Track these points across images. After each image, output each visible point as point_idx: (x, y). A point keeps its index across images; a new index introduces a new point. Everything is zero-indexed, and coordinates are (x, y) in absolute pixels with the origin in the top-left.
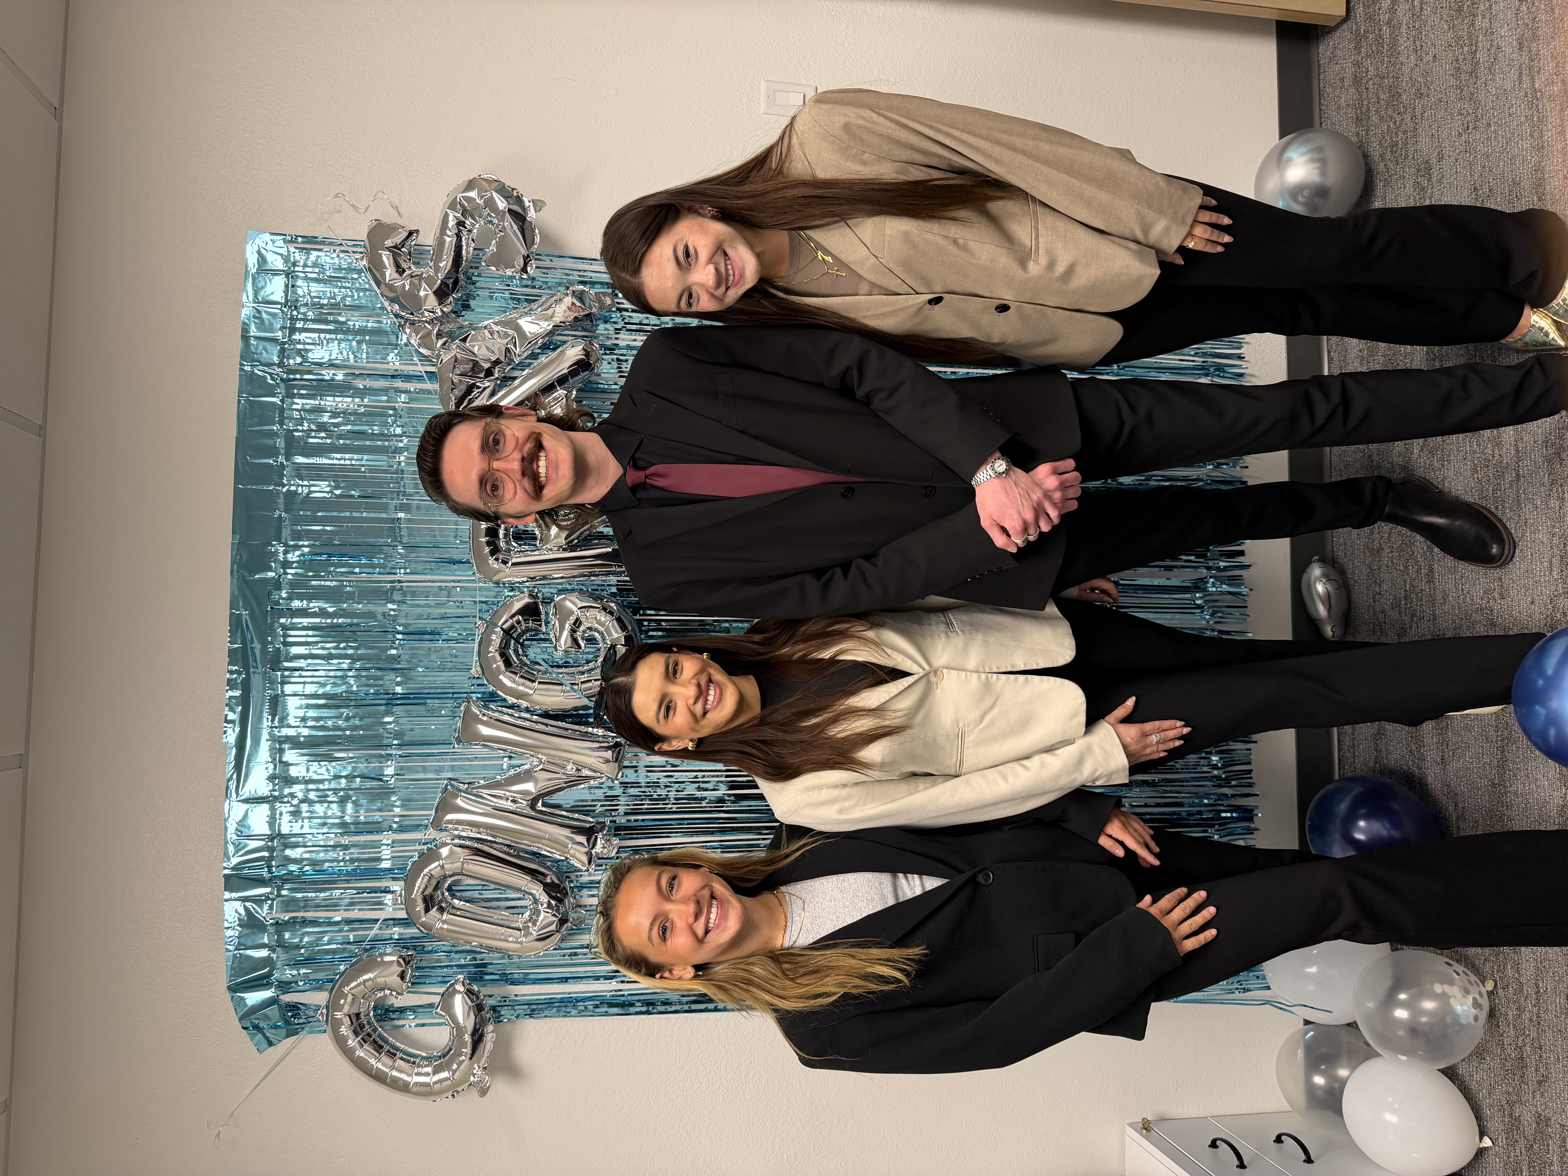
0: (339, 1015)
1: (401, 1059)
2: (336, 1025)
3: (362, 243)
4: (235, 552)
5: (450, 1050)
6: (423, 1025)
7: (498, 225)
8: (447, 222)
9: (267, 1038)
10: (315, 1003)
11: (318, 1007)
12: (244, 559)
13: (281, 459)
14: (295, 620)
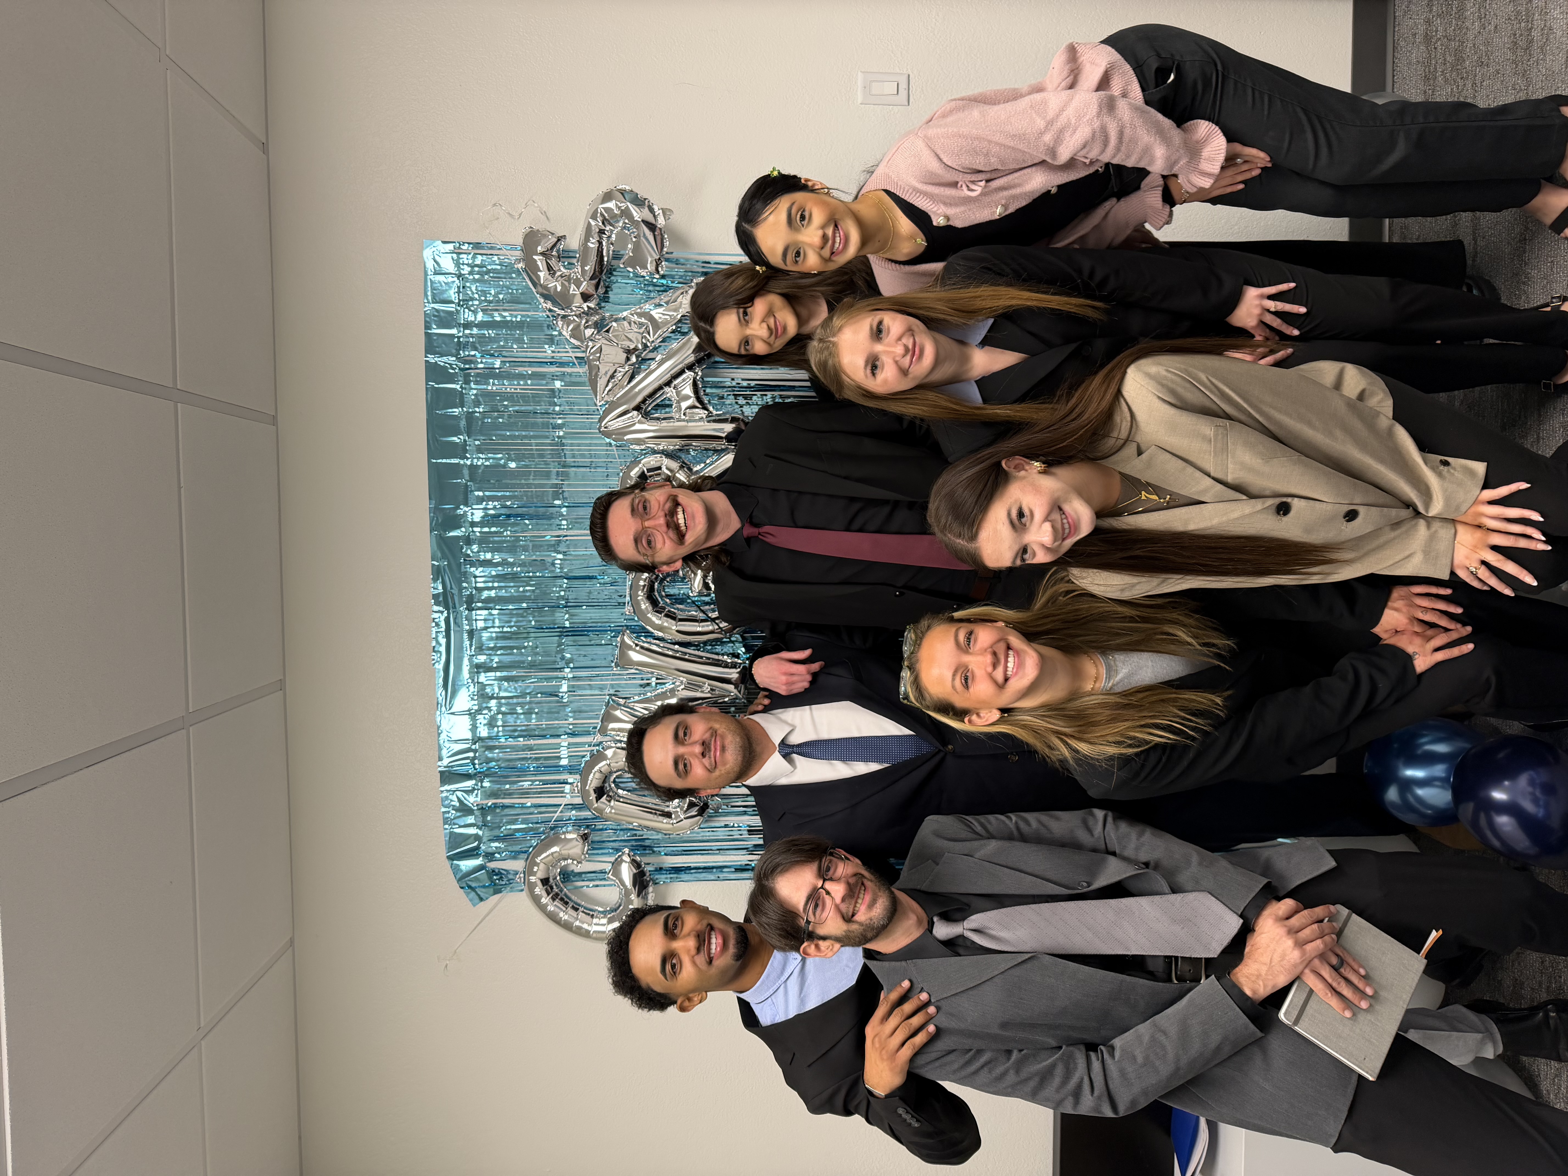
0: (533, 879)
1: (583, 912)
2: (531, 887)
3: (519, 248)
4: (432, 515)
5: (620, 906)
6: (597, 886)
7: (633, 232)
8: (590, 230)
9: (478, 895)
10: (513, 869)
11: (516, 873)
12: (440, 521)
13: (464, 437)
14: (483, 569)
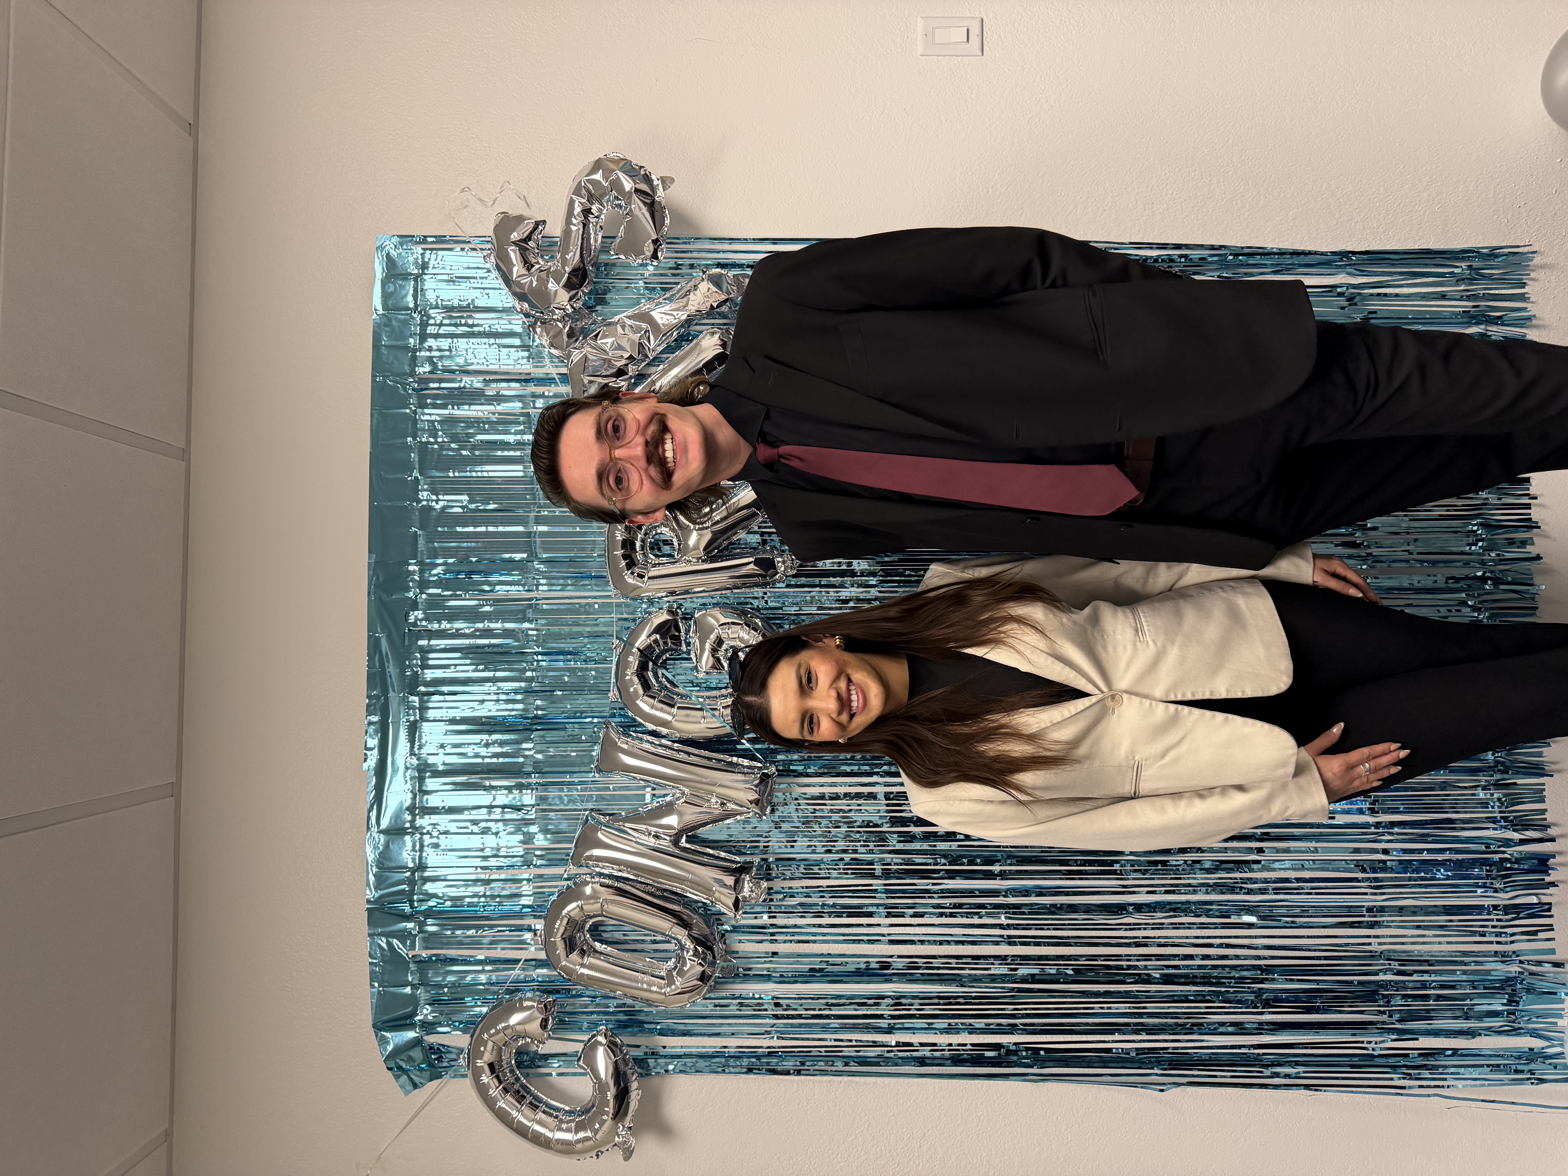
0: (479, 1062)
1: (544, 1112)
2: (477, 1074)
3: (489, 239)
4: (371, 572)
5: (593, 1106)
6: (566, 1074)
7: (625, 209)
8: (573, 209)
9: (411, 1080)
10: (457, 1046)
11: (461, 1050)
12: (381, 580)
13: (416, 474)
14: (433, 642)
